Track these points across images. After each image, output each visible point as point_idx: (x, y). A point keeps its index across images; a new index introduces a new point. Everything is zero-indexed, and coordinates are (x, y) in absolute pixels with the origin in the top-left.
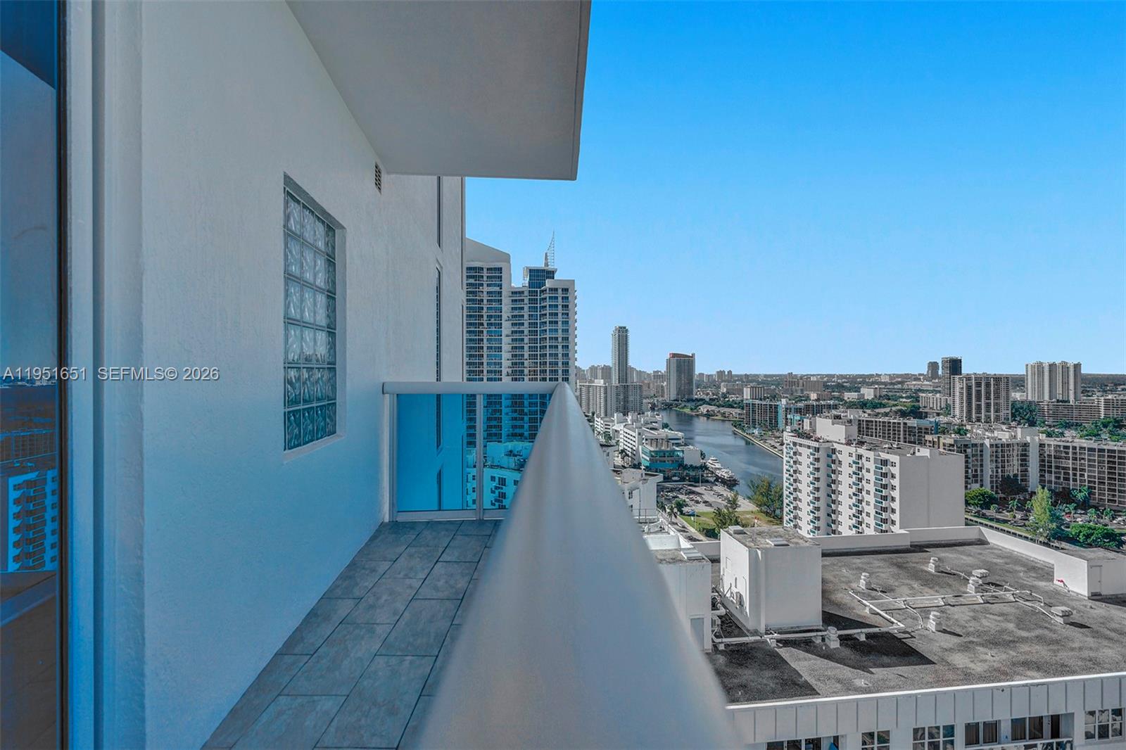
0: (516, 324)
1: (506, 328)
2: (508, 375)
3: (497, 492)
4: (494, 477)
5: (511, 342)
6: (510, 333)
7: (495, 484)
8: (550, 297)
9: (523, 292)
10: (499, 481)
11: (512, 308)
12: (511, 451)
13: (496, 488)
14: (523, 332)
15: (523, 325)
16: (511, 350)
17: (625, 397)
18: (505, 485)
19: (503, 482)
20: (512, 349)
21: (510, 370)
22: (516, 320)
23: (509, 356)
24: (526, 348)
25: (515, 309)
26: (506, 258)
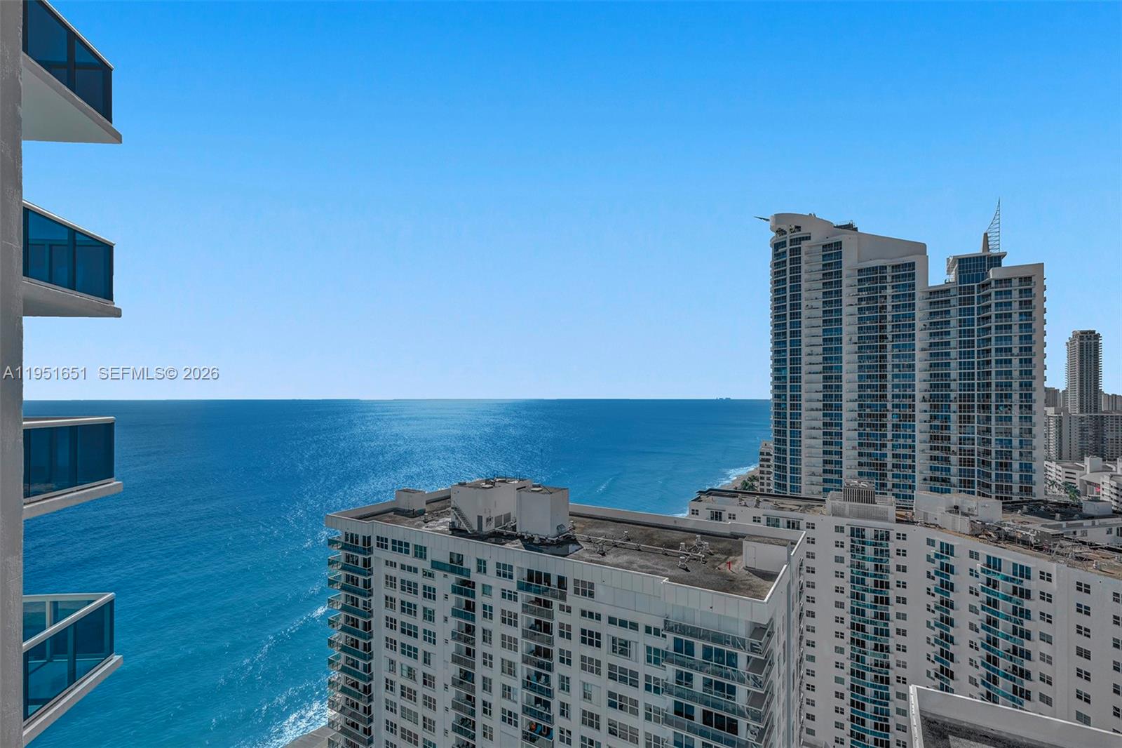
0: (936, 334)
1: (921, 339)
2: (925, 401)
3: (938, 561)
4: (933, 541)
5: (929, 359)
6: (927, 346)
7: (933, 551)
8: (996, 292)
9: (948, 290)
10: (942, 548)
11: (931, 313)
12: (956, 507)
13: (937, 556)
14: (948, 343)
15: (949, 334)
16: (928, 368)
17: (1096, 435)
18: (952, 555)
19: (948, 550)
20: (931, 366)
21: (927, 395)
22: (938, 327)
23: (926, 375)
24: (954, 364)
25: (936, 313)
26: (921, 249)
